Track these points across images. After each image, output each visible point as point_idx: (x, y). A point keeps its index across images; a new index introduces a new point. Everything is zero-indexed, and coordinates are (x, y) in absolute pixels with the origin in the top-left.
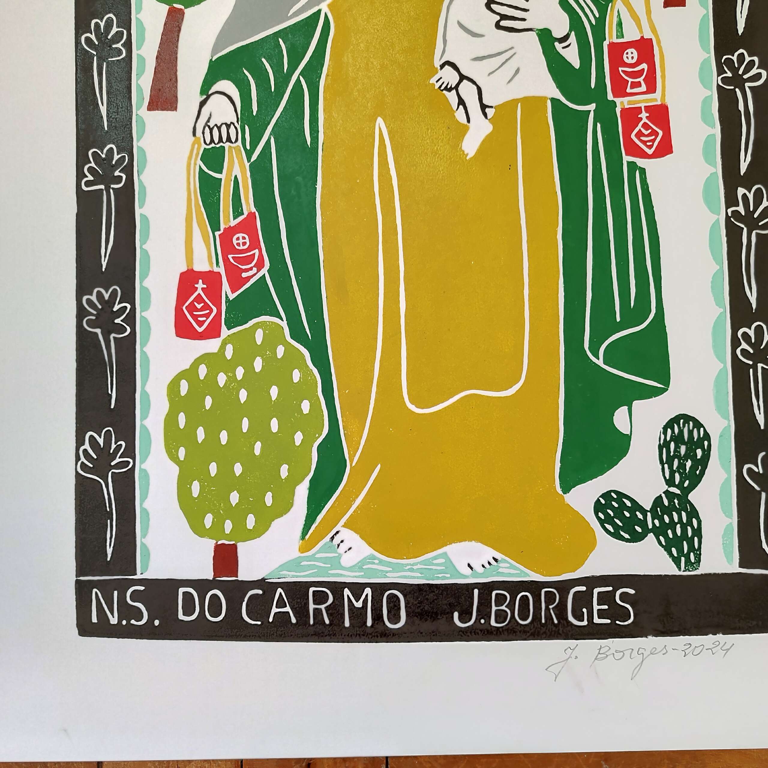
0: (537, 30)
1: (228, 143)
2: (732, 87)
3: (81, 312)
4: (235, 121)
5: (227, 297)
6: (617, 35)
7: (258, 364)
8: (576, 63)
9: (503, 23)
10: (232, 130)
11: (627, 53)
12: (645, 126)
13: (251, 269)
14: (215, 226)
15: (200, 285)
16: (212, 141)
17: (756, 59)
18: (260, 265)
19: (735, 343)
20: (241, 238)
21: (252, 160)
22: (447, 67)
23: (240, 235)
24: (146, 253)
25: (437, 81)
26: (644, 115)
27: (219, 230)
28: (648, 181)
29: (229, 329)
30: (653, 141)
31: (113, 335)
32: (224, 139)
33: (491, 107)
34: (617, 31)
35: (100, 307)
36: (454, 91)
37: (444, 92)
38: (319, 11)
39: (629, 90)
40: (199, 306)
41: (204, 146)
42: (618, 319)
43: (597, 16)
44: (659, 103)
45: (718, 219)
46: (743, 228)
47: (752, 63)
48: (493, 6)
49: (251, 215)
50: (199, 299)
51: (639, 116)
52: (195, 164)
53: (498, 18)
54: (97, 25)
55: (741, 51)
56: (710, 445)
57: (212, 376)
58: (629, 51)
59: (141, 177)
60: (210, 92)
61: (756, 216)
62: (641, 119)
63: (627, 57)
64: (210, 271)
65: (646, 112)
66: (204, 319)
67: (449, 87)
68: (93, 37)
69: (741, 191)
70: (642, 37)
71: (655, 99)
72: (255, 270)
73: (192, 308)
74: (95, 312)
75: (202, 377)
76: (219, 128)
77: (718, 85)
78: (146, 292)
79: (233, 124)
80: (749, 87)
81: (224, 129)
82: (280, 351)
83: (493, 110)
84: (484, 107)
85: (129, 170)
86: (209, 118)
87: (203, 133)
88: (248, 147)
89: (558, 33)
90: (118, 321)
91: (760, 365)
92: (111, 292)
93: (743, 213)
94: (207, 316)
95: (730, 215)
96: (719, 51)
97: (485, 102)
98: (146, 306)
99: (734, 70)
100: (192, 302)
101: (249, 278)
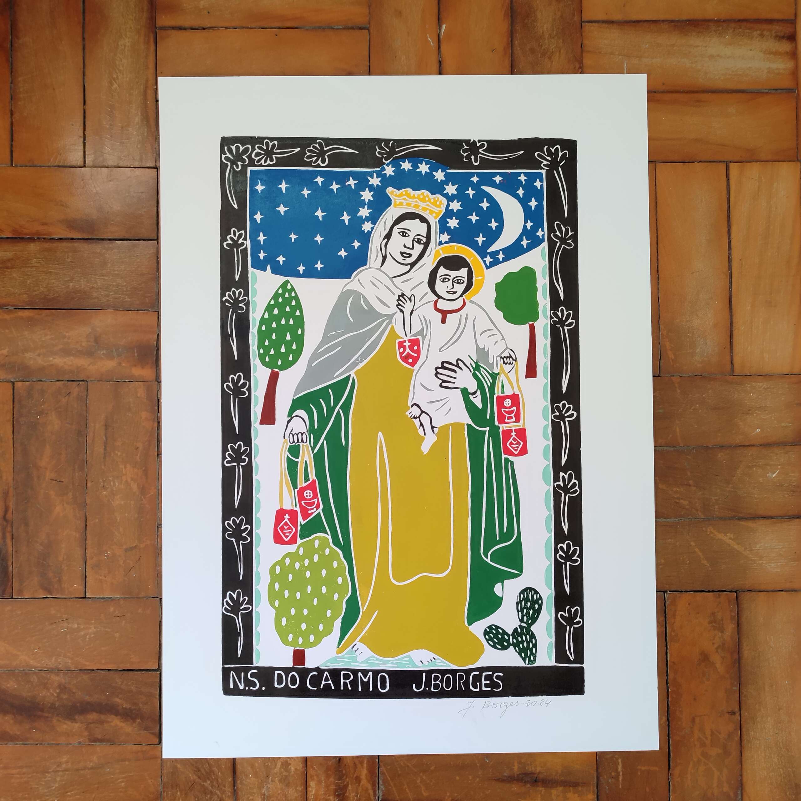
0: (461, 388)
1: (302, 443)
2: (559, 420)
3: (224, 530)
4: (306, 432)
5: (300, 523)
6: (501, 392)
7: (316, 558)
8: (480, 406)
9: (444, 384)
10: (304, 436)
11: (506, 402)
12: (514, 440)
13: (313, 509)
14: (295, 486)
15: (287, 517)
16: (294, 442)
17: (571, 406)
18: (318, 507)
19: (556, 551)
20: (308, 493)
21: (315, 452)
22: (414, 406)
23: (308, 491)
24: (258, 500)
25: (409, 414)
26: (513, 434)
27: (297, 488)
28: (515, 468)
29: (301, 539)
30: (518, 447)
31: (241, 542)
32: (300, 441)
33: (437, 428)
34: (501, 390)
35: (234, 527)
36: (418, 419)
37: (413, 419)
38: (350, 375)
39: (506, 420)
40: (286, 528)
41: (289, 444)
42: (498, 539)
43: (491, 382)
44: (521, 427)
45: (549, 489)
46: (562, 493)
47: (569, 408)
48: (438, 375)
49: (314, 481)
50: (286, 524)
51: (511, 434)
52: (285, 453)
53: (441, 381)
54: (233, 378)
55: (564, 402)
56: (542, 603)
57: (292, 564)
58: (507, 400)
59: (256, 460)
60: (293, 416)
61: (569, 487)
62: (512, 436)
63: (506, 404)
64: (292, 510)
65: (515, 432)
66: (289, 534)
67: (415, 416)
68: (230, 384)
69: (562, 474)
70: (514, 393)
71: (520, 425)
72: (315, 509)
73: (282, 529)
74: (232, 530)
75: (287, 565)
76: (297, 435)
77: (552, 419)
78: (258, 520)
79: (305, 433)
80: (568, 421)
81: (300, 435)
82: (327, 551)
83: (437, 429)
84: (433, 428)
85: (250, 456)
86: (292, 429)
87: (289, 437)
88: (312, 445)
89: (471, 390)
90: (244, 534)
91: (568, 563)
92: (240, 519)
93: (562, 485)
94: (290, 533)
95: (555, 486)
96: (553, 402)
97: (433, 425)
98: (258, 527)
99: (560, 412)
100: (282, 526)
101: (312, 513)
